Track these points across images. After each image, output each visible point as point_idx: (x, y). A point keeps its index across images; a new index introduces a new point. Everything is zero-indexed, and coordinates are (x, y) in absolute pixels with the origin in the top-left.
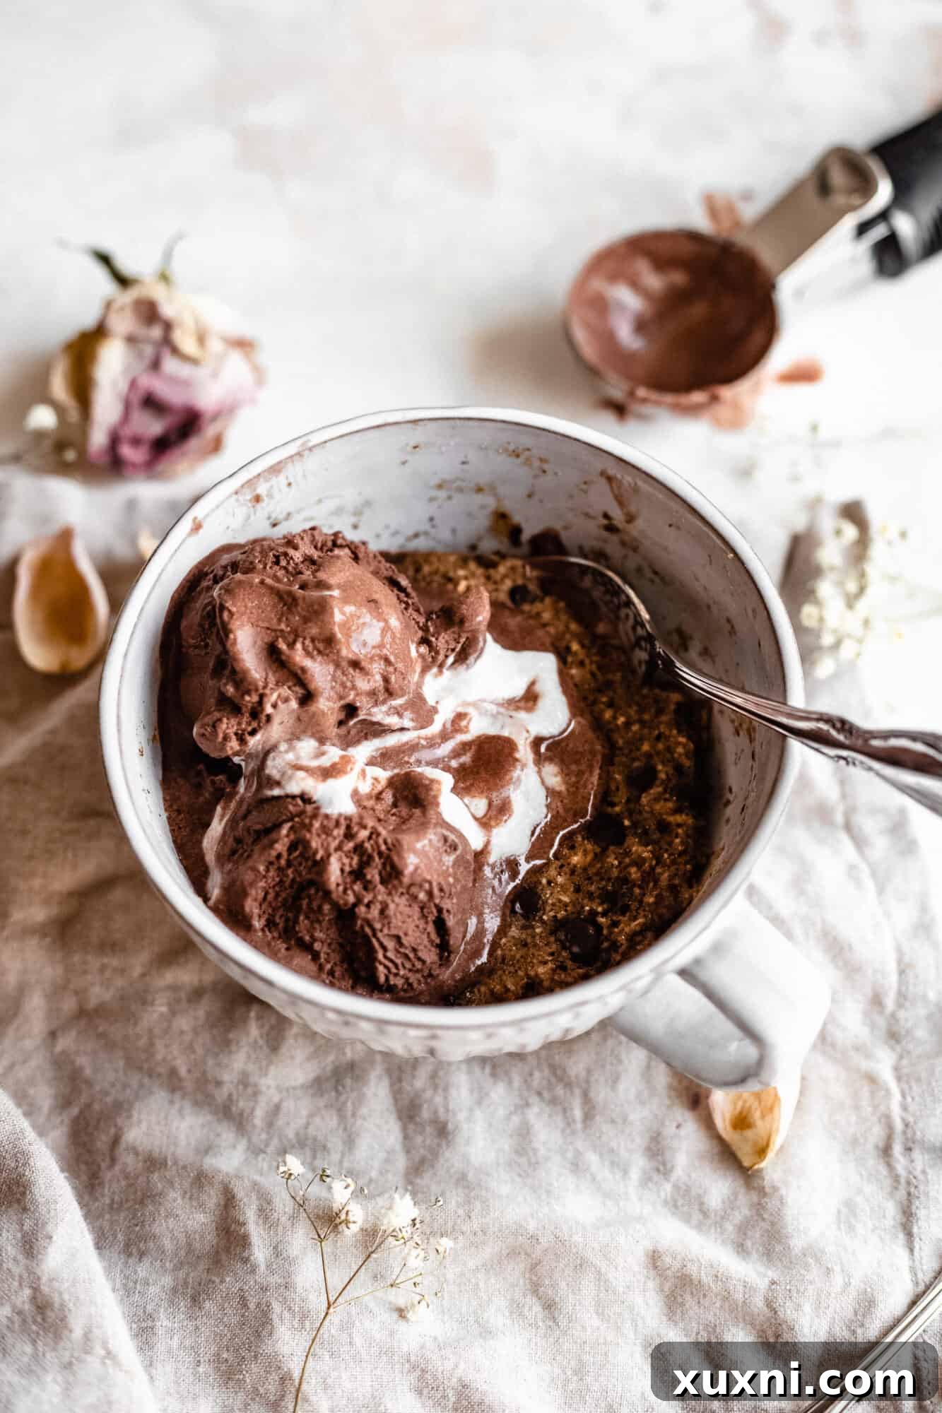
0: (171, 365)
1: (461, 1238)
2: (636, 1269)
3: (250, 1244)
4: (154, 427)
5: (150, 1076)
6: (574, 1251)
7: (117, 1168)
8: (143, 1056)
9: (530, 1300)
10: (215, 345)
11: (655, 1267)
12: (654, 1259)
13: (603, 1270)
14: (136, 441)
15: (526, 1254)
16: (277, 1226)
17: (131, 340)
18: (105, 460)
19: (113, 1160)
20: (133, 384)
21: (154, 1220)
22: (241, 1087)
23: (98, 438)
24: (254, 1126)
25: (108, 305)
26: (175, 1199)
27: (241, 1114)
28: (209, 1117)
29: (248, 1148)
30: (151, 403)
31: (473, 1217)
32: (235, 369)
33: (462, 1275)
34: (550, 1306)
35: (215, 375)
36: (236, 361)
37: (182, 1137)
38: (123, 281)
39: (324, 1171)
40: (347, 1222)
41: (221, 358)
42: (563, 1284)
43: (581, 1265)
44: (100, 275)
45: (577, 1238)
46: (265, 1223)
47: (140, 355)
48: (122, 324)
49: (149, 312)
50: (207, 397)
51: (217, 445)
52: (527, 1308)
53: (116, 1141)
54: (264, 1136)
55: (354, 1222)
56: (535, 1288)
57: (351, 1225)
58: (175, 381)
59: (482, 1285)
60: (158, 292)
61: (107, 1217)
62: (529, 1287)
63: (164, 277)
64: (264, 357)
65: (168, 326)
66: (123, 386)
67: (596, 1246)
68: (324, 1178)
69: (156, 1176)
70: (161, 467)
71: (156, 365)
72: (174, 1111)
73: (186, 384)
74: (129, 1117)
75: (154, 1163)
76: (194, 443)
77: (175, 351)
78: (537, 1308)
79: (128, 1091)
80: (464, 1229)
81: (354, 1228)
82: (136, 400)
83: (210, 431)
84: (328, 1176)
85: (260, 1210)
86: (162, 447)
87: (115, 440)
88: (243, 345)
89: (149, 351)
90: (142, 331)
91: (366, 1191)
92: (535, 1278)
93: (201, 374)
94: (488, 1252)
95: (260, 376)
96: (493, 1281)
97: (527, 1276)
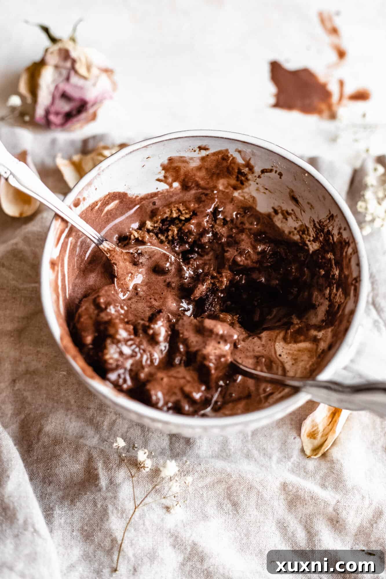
0: (74, 79)
1: (196, 474)
2: (276, 490)
3: (99, 478)
4: (65, 107)
5: (57, 403)
6: (247, 482)
7: (40, 443)
8: (55, 393)
9: (226, 501)
10: (95, 71)
11: (284, 490)
12: (284, 486)
13: (260, 491)
14: (57, 114)
15: (226, 482)
16: (112, 469)
17: (56, 67)
18: (43, 122)
19: (38, 439)
20: (57, 87)
21: (56, 467)
22: (98, 411)
23: (40, 112)
24: (103, 429)
25: (46, 50)
26: (66, 458)
27: (98, 423)
28: (83, 423)
29: (100, 439)
30: (65, 96)
31: (202, 465)
32: (104, 81)
33: (196, 490)
34: (235, 505)
35: (94, 85)
36: (104, 79)
37: (70, 431)
38: (54, 40)
39: (134, 445)
40: (144, 467)
41: (97, 77)
42: (242, 496)
43: (250, 488)
44: (43, 36)
45: (249, 476)
46: (106, 469)
47: (60, 74)
48: (53, 60)
49: (65, 55)
50: (90, 95)
51: (94, 117)
52: (225, 505)
53: (40, 431)
54: (107, 434)
55: (147, 467)
56: (229, 496)
57: (146, 469)
58: (76, 86)
59: (205, 495)
60: (69, 46)
61: (35, 465)
62: (226, 496)
63: (73, 39)
64: (116, 77)
65: (74, 61)
66: (52, 88)
67: (258, 480)
68: (134, 448)
69: (57, 447)
70: (68, 125)
71: (68, 79)
72: (67, 419)
73: (81, 88)
74: (47, 420)
75: (57, 441)
76: (83, 116)
77: (76, 72)
78: (229, 506)
79: (47, 408)
80: (198, 470)
81: (147, 470)
82: (58, 95)
83: (91, 111)
84: (136, 448)
85: (104, 463)
86: (69, 117)
87: (47, 113)
88: (107, 71)
89: (64, 72)
90: (61, 64)
91: (153, 454)
92: (229, 492)
93: (88, 84)
94: (208, 480)
95: (114, 85)
96: (210, 492)
97: (225, 491)
